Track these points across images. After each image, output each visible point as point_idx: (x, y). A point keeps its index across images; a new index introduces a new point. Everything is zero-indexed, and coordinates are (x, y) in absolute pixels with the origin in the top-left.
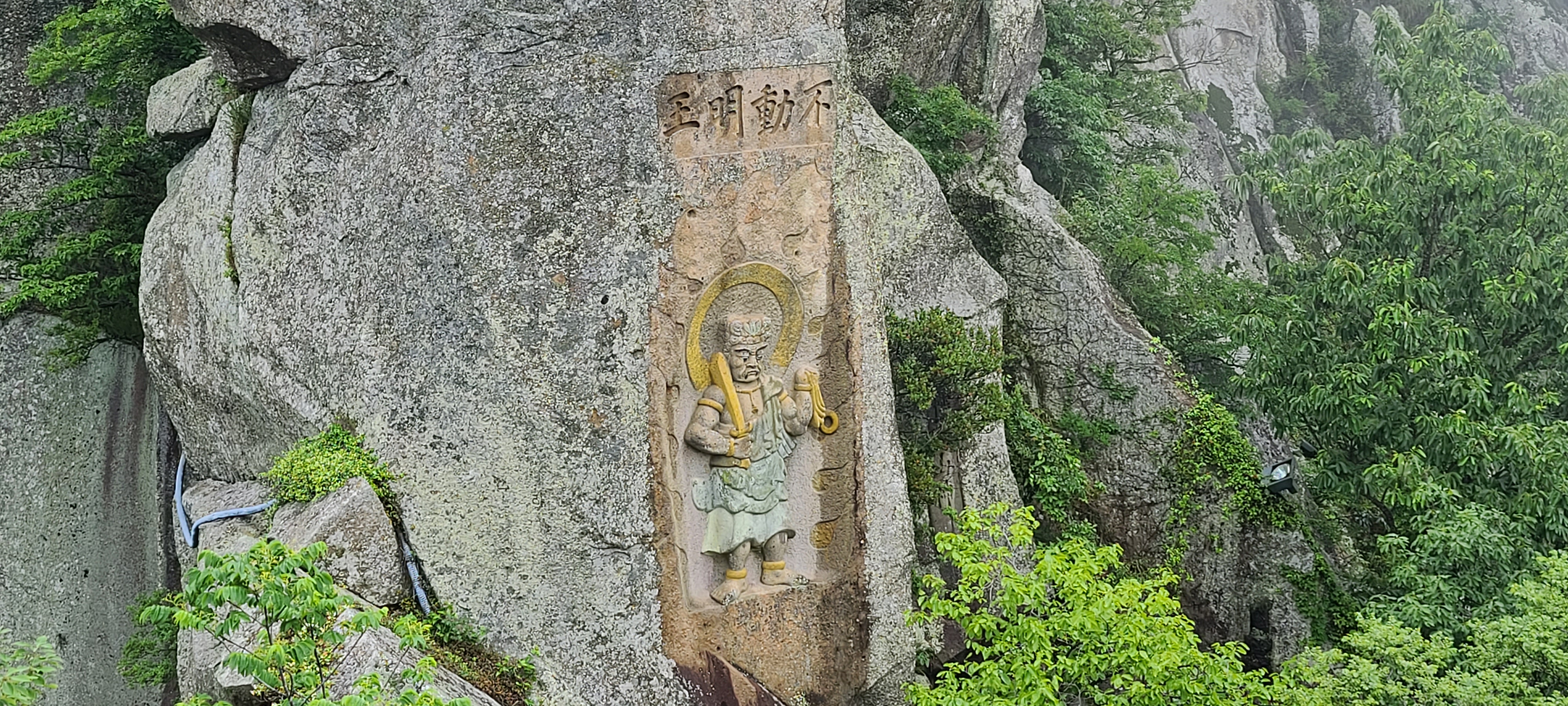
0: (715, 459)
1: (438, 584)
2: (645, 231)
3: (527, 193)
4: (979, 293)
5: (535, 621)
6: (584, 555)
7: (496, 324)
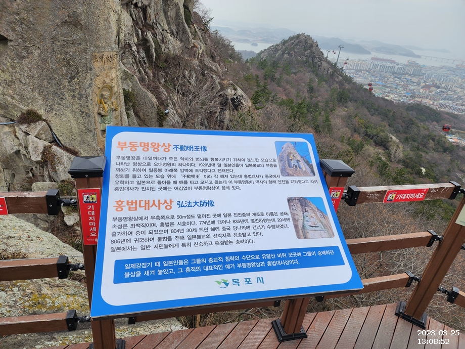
0: (102, 116)
2: (91, 79)
3: (69, 71)
4: (128, 86)
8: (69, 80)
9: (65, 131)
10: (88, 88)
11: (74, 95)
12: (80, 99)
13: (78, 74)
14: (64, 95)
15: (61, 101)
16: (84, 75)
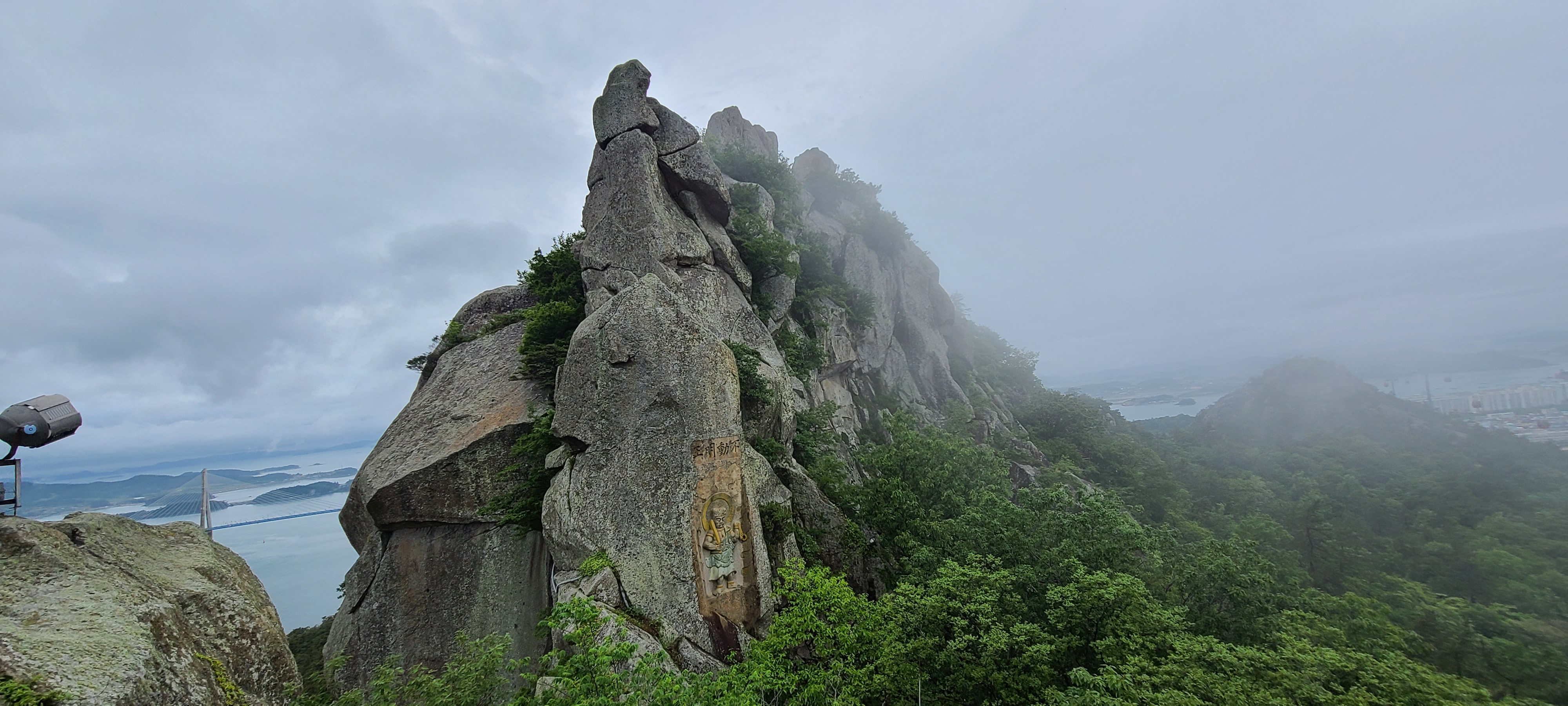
0: (712, 552)
1: (631, 598)
2: (689, 486)
3: (655, 478)
4: (784, 496)
5: (660, 607)
6: (674, 585)
7: (647, 517)
8: (653, 491)
9: (640, 583)
10: (682, 502)
11: (657, 516)
12: (666, 522)
13: (667, 481)
14: (643, 518)
15: (639, 529)
16: (676, 480)
